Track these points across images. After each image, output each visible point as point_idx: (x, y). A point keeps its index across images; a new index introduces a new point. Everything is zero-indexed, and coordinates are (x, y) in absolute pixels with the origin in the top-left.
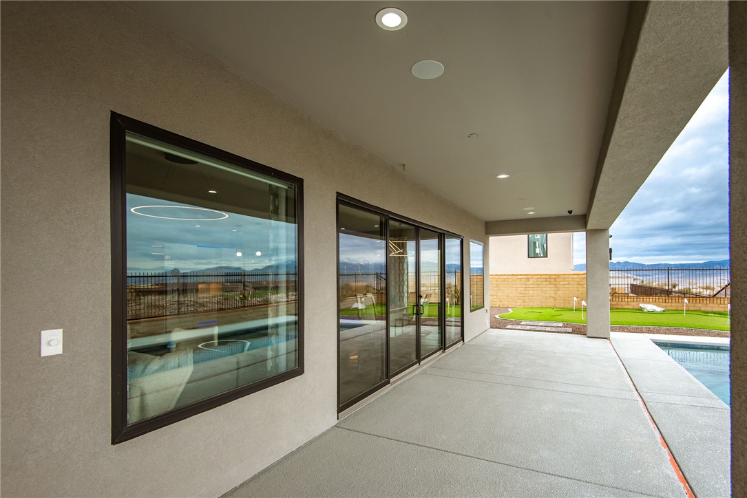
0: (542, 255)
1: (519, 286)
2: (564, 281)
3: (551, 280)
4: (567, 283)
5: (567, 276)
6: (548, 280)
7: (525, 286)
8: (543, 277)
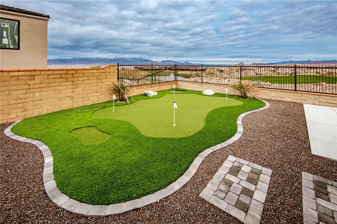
0: (12, 47)
1: (14, 88)
2: (83, 77)
3: (68, 76)
4: (86, 78)
5: (86, 71)
6: (63, 76)
7: (26, 87)
8: (56, 72)
